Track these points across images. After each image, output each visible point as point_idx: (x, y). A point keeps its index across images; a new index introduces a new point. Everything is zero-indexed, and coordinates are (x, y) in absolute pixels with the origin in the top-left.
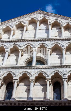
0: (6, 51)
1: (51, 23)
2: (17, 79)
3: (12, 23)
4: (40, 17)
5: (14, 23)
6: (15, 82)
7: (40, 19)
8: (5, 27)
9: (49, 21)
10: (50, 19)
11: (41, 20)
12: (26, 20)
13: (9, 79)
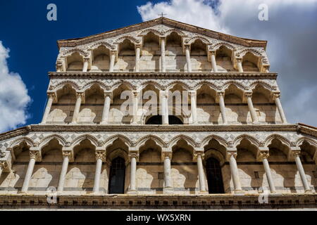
0: (105, 95)
1: (190, 43)
2: (136, 152)
3: (109, 39)
4: (165, 31)
5: (114, 40)
6: (131, 158)
7: (165, 35)
8: (96, 47)
9: (184, 39)
10: (187, 36)
11: (168, 37)
12: (139, 36)
13: (115, 151)
